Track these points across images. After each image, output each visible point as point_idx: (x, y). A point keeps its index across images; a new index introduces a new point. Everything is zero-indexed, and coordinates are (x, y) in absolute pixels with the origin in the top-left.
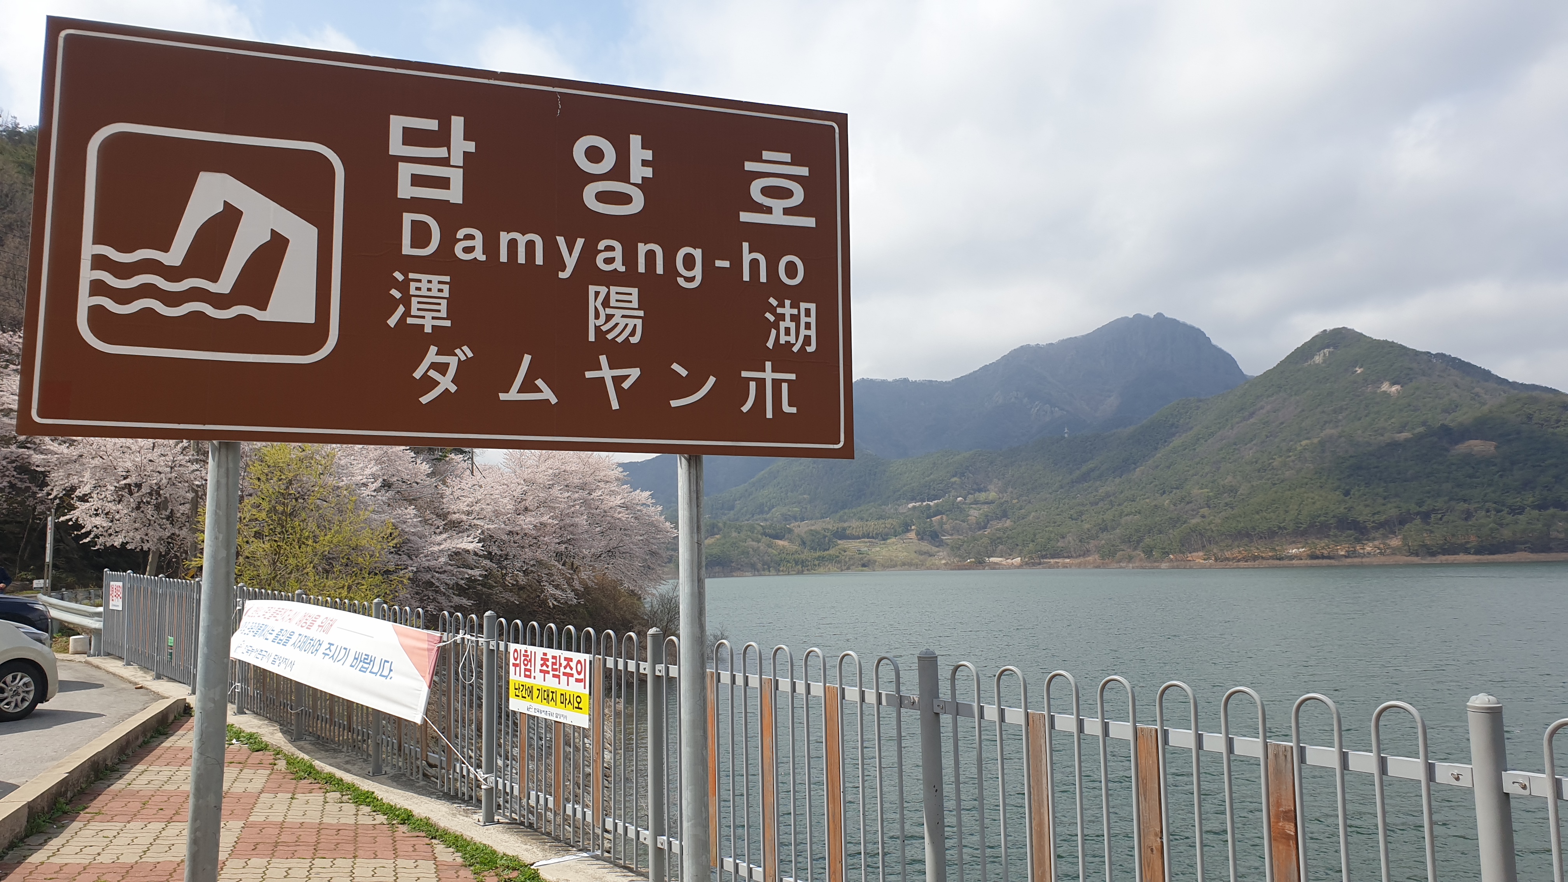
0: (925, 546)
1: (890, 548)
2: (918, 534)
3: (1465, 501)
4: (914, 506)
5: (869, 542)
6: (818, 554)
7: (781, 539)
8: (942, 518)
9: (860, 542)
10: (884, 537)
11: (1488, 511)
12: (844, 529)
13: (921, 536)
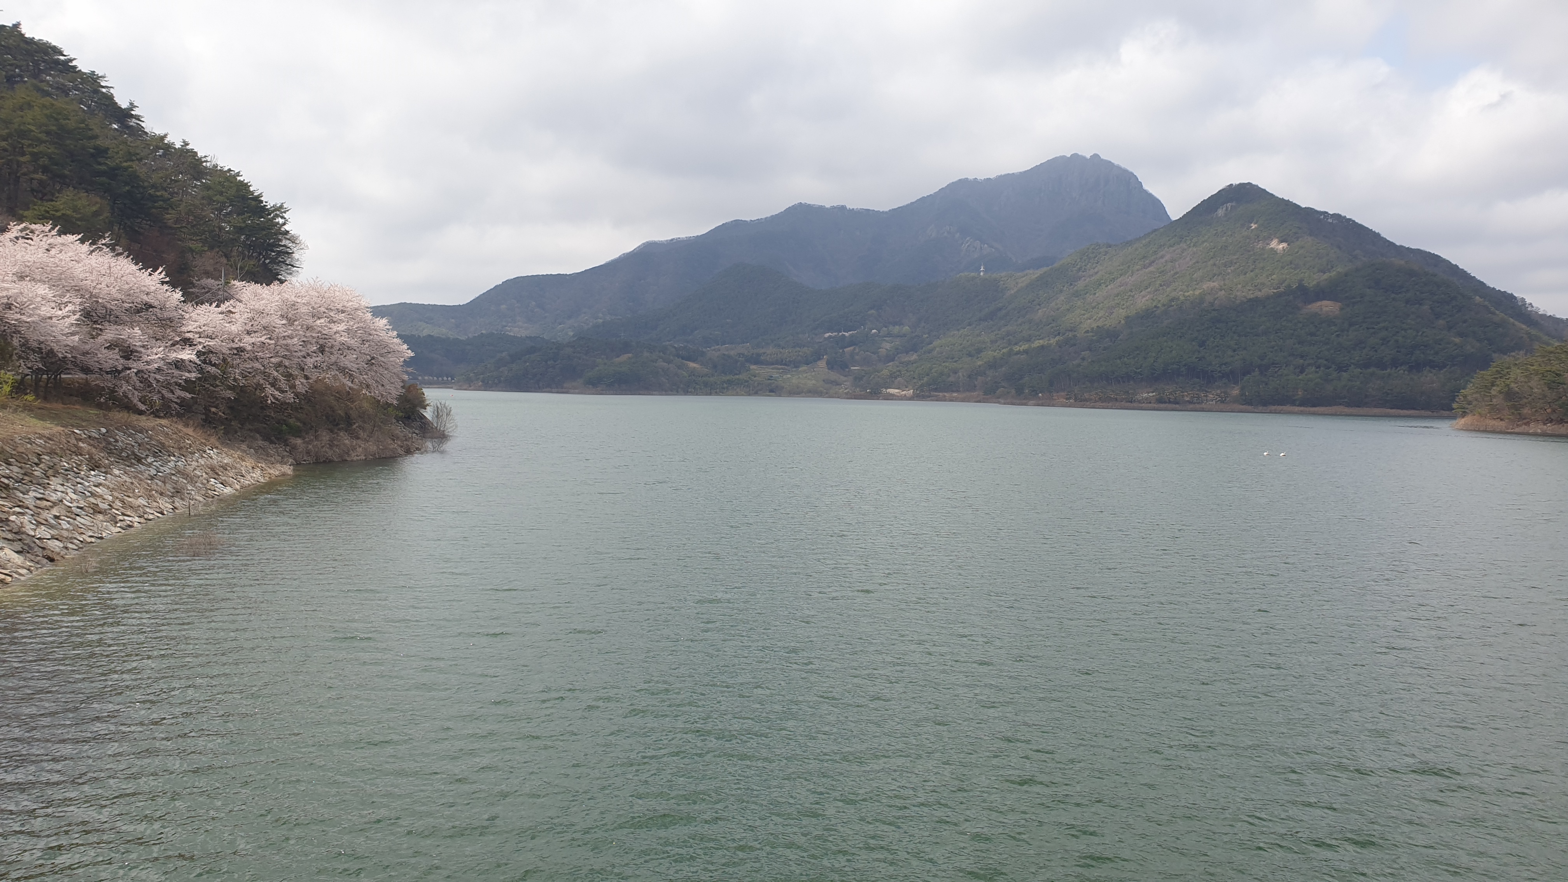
0: (834, 376)
1: (801, 376)
2: (828, 363)
3: (1302, 357)
4: (830, 336)
5: (782, 369)
6: (728, 378)
7: (694, 361)
8: (854, 349)
9: (772, 369)
10: (796, 364)
11: (1319, 367)
12: (759, 355)
13: (831, 365)
